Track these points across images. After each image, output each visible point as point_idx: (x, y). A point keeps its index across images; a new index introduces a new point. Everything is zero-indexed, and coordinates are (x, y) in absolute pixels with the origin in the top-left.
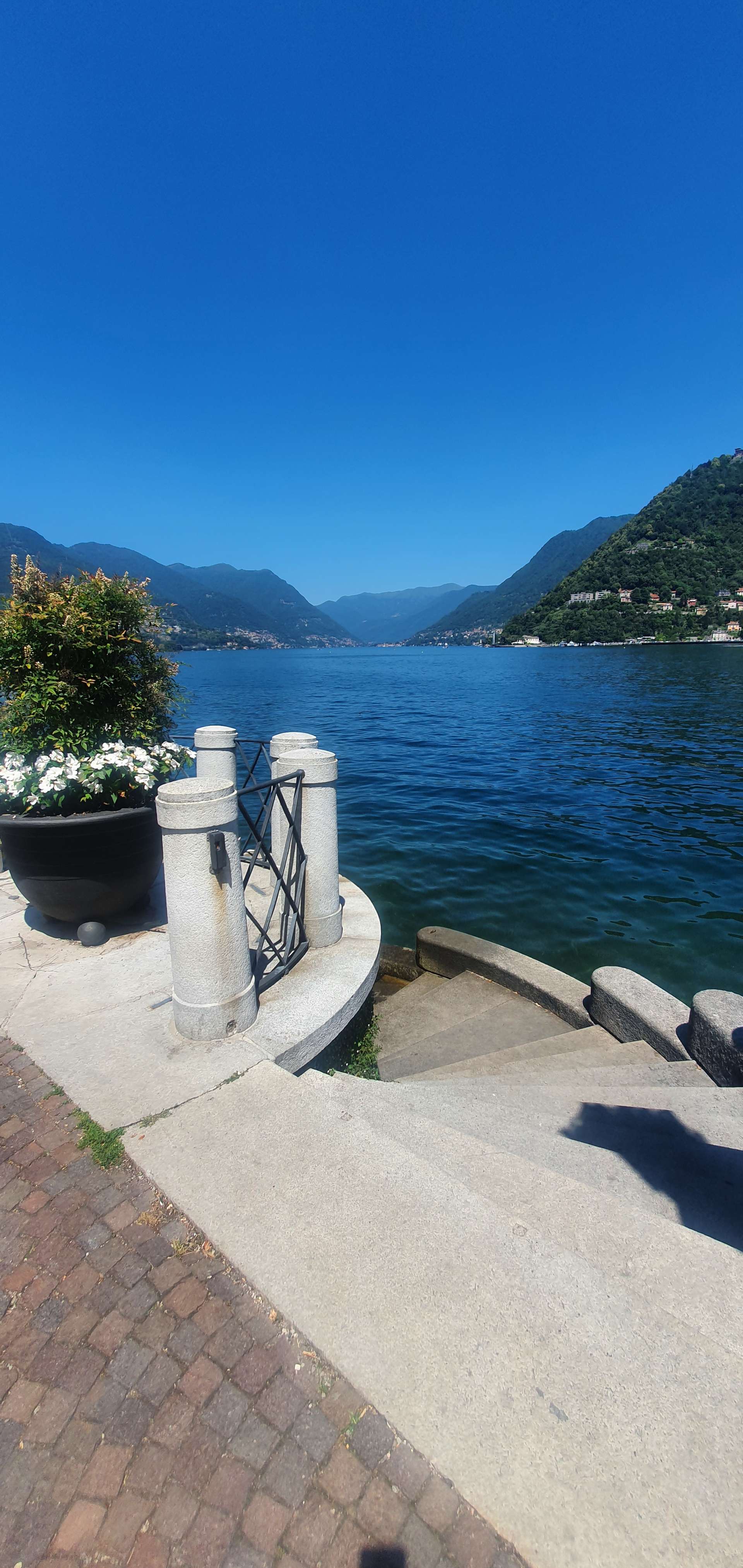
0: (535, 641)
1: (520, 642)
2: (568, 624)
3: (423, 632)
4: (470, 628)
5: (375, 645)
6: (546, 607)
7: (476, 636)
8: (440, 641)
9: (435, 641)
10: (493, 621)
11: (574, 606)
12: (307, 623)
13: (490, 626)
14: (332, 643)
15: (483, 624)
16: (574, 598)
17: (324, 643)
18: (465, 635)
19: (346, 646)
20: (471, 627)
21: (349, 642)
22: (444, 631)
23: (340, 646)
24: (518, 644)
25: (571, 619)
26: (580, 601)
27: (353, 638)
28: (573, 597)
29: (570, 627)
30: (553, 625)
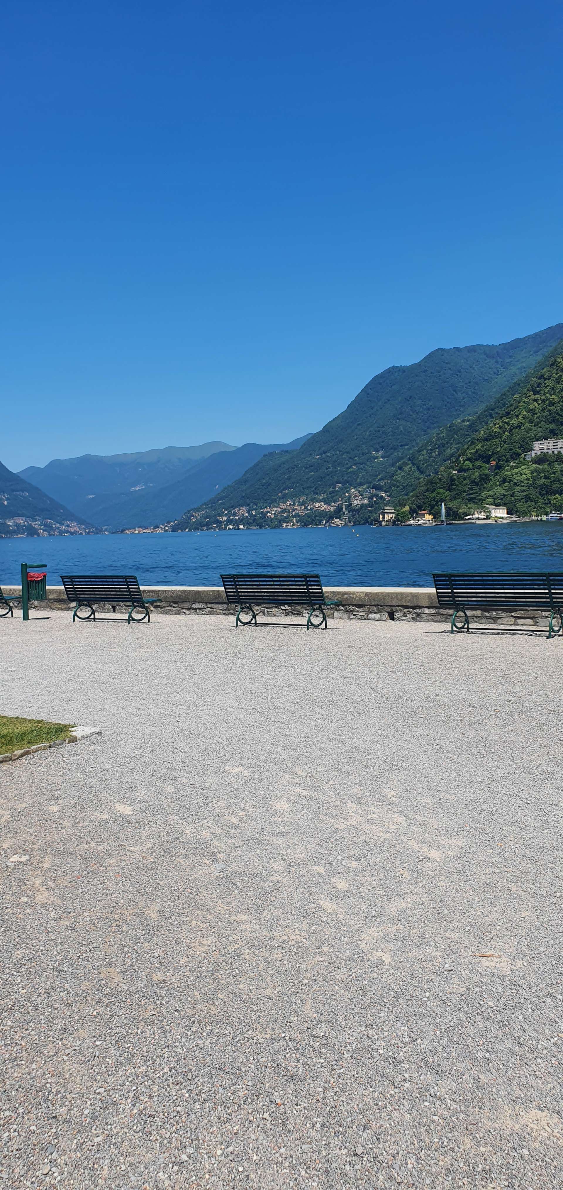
0: (500, 513)
1: (482, 516)
2: (543, 487)
3: (198, 510)
4: (272, 502)
5: (122, 531)
6: (478, 463)
7: (285, 514)
8: (229, 522)
9: (221, 522)
10: (307, 491)
11: (541, 460)
12: (7, 499)
13: (304, 498)
14: (48, 528)
15: (293, 496)
16: (539, 447)
17: (37, 530)
18: (268, 512)
19: (72, 534)
20: (275, 501)
21: (74, 527)
22: (233, 507)
23: (61, 533)
24: (478, 519)
25: (546, 478)
26: (550, 452)
27: (81, 522)
28: (537, 445)
29: (547, 490)
30: (518, 488)
